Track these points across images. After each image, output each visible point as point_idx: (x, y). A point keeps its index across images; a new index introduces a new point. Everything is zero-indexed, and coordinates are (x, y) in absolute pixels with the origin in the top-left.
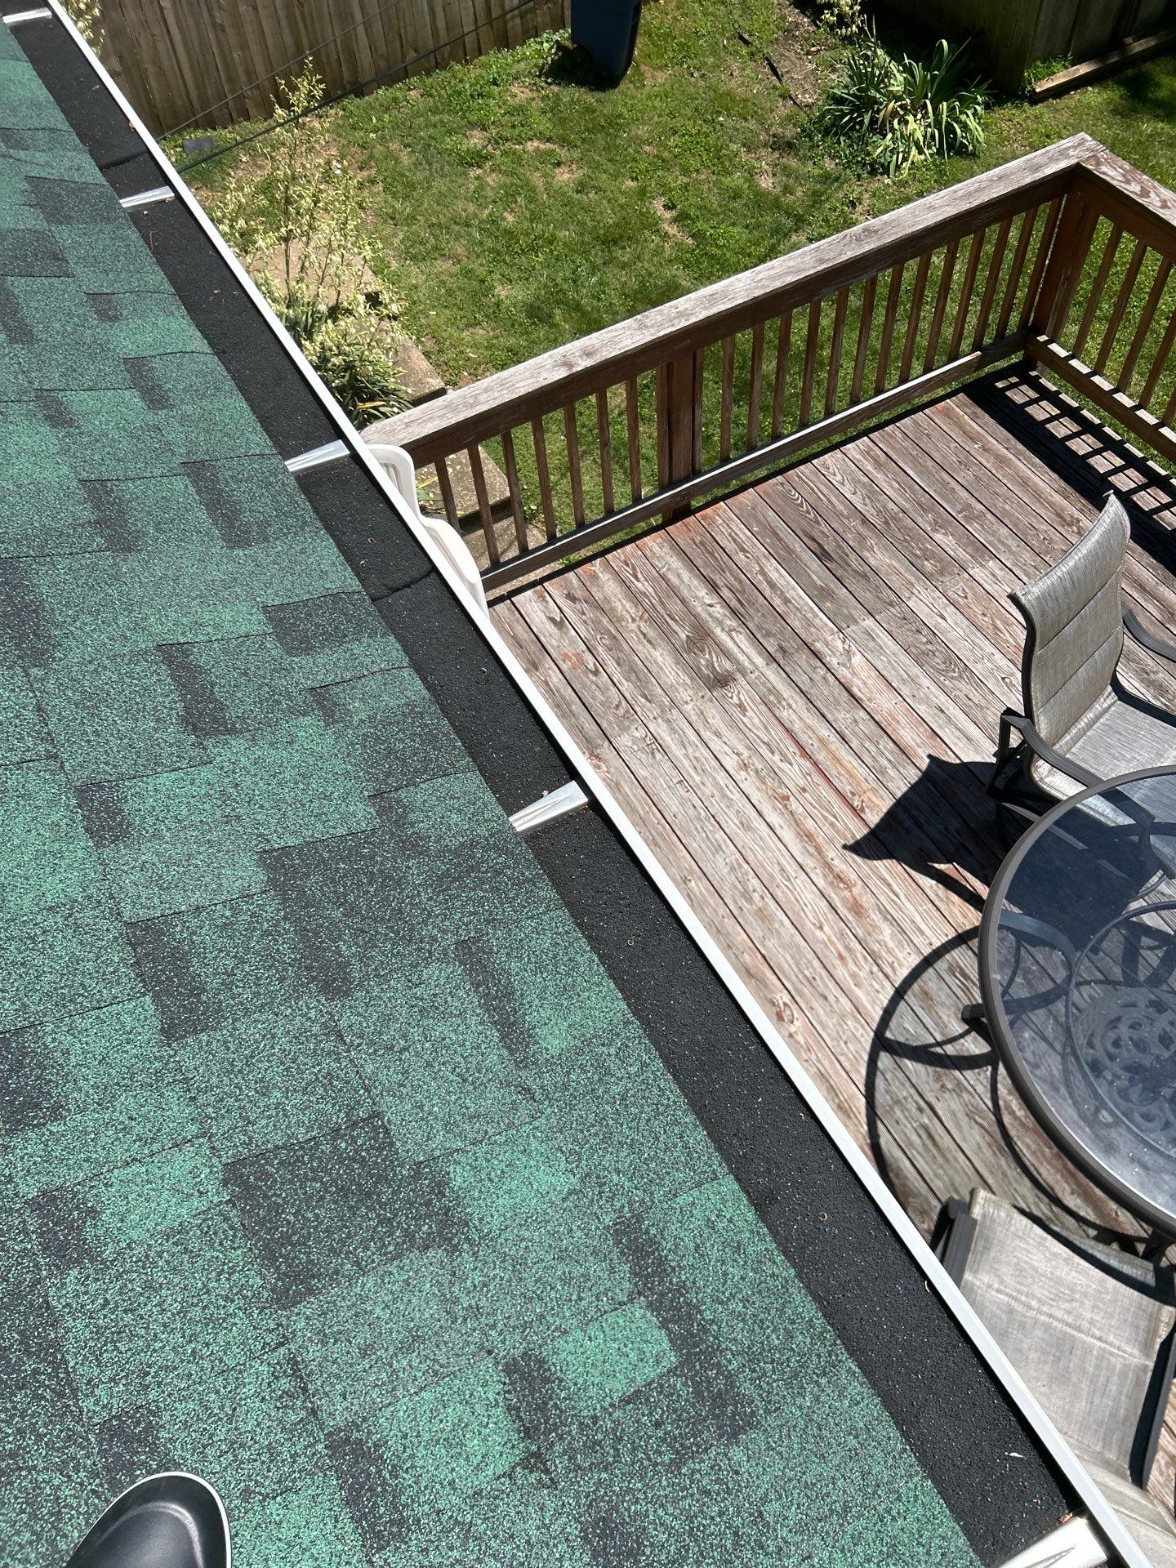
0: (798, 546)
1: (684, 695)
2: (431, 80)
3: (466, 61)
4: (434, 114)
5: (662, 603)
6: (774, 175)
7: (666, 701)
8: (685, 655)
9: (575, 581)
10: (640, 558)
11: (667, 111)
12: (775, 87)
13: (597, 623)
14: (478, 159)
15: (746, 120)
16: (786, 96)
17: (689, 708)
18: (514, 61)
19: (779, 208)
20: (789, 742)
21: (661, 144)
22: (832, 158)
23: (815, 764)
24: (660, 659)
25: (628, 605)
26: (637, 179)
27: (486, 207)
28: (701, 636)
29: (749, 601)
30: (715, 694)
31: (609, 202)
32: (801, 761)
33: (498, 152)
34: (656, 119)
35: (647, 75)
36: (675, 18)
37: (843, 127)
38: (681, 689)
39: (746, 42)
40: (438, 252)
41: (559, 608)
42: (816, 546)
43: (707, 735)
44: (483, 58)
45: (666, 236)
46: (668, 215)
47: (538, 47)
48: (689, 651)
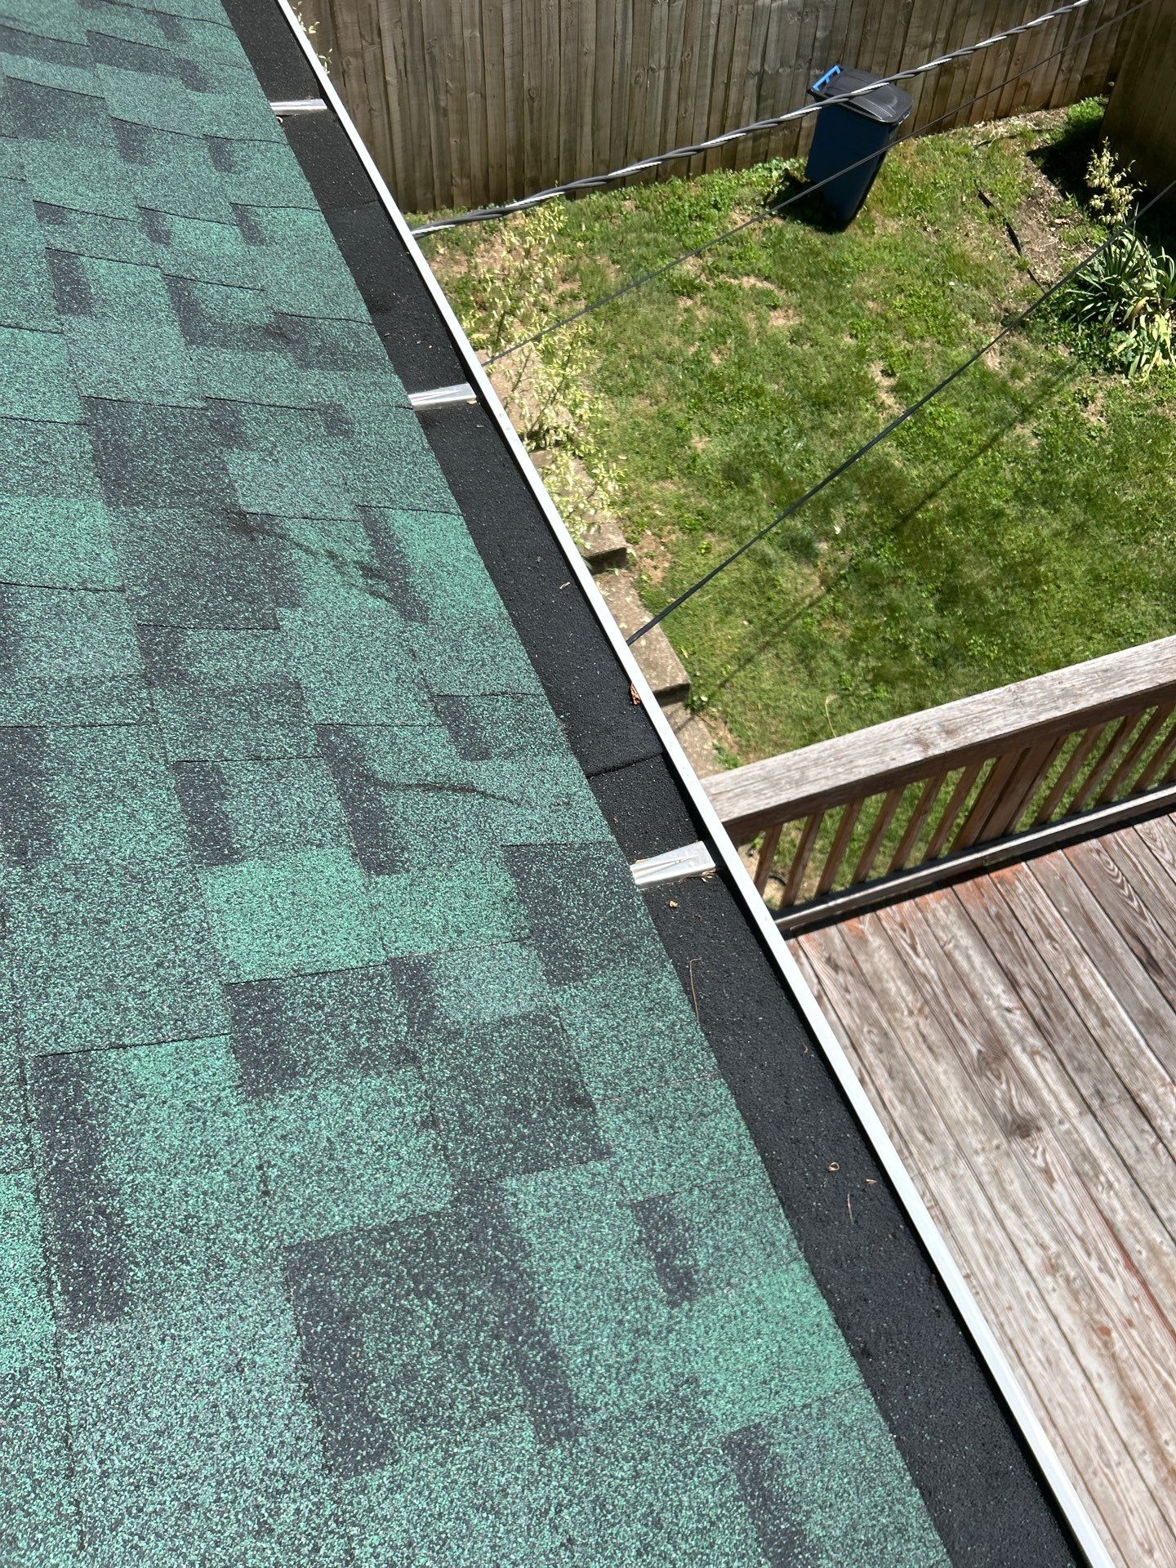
0: (1119, 946)
1: (973, 1141)
2: (648, 192)
3: (688, 177)
4: (649, 231)
5: (948, 996)
6: (1002, 354)
7: (950, 1144)
8: (975, 1078)
9: (837, 941)
10: (920, 922)
11: (895, 266)
12: (1012, 257)
13: (864, 1009)
14: (689, 288)
15: (977, 288)
16: (1021, 268)
17: (980, 1160)
18: (738, 185)
19: (1005, 393)
20: (1109, 1241)
21: (886, 302)
22: (1067, 345)
23: (1144, 1283)
24: (942, 1077)
25: (904, 989)
26: (856, 337)
27: (693, 344)
28: (995, 1055)
29: (1057, 1014)
30: (1014, 1146)
31: (825, 358)
32: (1126, 1274)
33: (711, 284)
34: (883, 273)
35: (878, 222)
36: (914, 165)
37: (1084, 315)
38: (970, 1130)
39: (988, 203)
40: (636, 388)
41: (817, 976)
42: (1140, 948)
43: (1002, 1208)
44: (706, 176)
45: (881, 407)
46: (887, 382)
47: (766, 173)
48: (980, 1073)
